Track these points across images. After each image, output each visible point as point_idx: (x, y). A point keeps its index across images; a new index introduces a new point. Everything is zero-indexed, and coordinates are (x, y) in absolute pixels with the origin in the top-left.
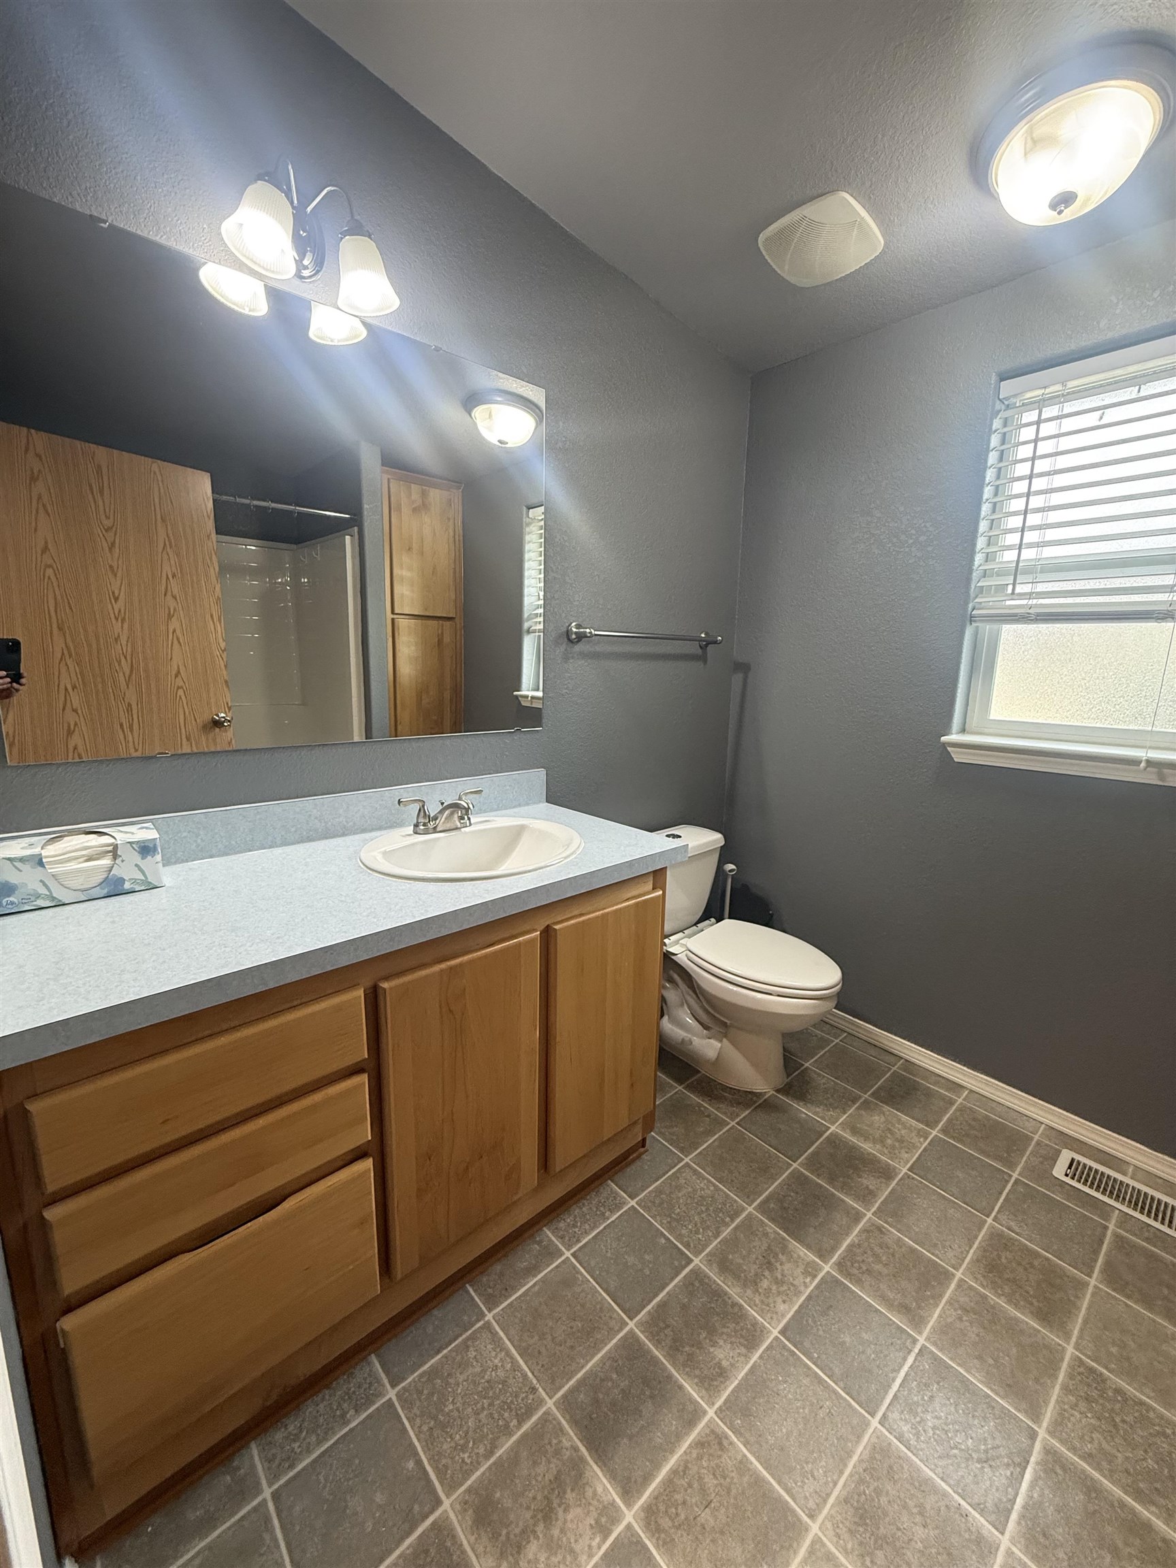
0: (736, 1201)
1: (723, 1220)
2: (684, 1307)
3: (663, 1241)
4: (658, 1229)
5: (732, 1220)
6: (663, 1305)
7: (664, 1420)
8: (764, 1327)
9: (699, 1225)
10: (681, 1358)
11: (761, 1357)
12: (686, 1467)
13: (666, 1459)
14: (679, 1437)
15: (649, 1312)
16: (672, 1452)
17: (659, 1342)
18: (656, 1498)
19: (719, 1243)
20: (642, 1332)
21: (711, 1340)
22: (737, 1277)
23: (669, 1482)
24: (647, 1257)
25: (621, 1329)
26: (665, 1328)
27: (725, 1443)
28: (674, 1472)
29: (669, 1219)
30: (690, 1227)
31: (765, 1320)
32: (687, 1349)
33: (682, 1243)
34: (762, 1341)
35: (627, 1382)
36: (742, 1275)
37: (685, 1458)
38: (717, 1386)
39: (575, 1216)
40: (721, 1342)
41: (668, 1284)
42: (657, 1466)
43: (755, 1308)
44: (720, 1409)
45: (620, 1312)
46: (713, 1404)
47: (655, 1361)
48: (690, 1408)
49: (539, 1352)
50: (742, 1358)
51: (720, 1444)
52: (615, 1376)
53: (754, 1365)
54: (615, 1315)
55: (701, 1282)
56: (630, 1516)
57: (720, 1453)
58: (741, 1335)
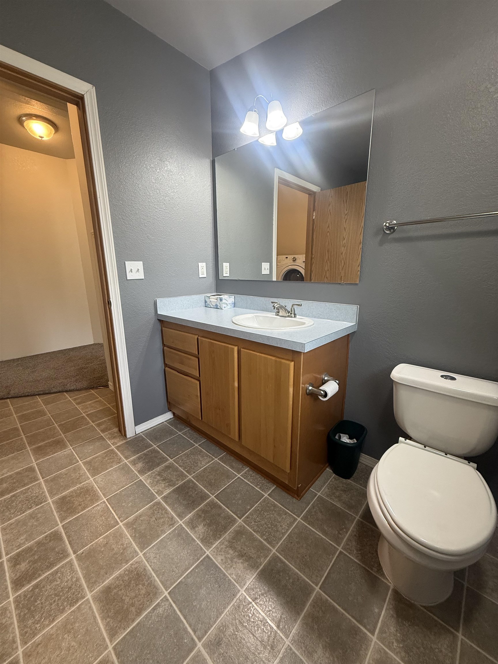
0: (278, 543)
1: (264, 535)
2: (219, 515)
3: (249, 507)
4: (254, 506)
5: (265, 540)
6: (220, 507)
7: (181, 507)
8: (210, 548)
9: (259, 523)
10: (200, 513)
11: (198, 544)
12: (167, 513)
13: (170, 508)
14: (175, 512)
15: (217, 502)
16: (172, 510)
17: (206, 506)
18: (161, 505)
19: (251, 532)
20: (210, 500)
21: (206, 524)
22: (233, 538)
23: (165, 509)
24: (240, 501)
25: (211, 494)
26: (211, 508)
27: (171, 526)
28: (166, 510)
29: (260, 510)
30: (258, 519)
31: (213, 549)
32: (203, 515)
33: (248, 515)
34: (204, 546)
35: (194, 496)
36: (235, 541)
37: (169, 513)
38: (189, 525)
39: (255, 476)
40: (205, 528)
41: (229, 509)
42: (169, 505)
43: (219, 544)
44: (182, 526)
45: (217, 493)
46: (183, 523)
47: (200, 505)
48: (183, 515)
49: (205, 472)
50: (198, 536)
51: (171, 525)
52: (196, 492)
53: (194, 540)
54: (216, 492)
55: (230, 522)
56: (159, 498)
57: (169, 524)
58: (207, 537)
